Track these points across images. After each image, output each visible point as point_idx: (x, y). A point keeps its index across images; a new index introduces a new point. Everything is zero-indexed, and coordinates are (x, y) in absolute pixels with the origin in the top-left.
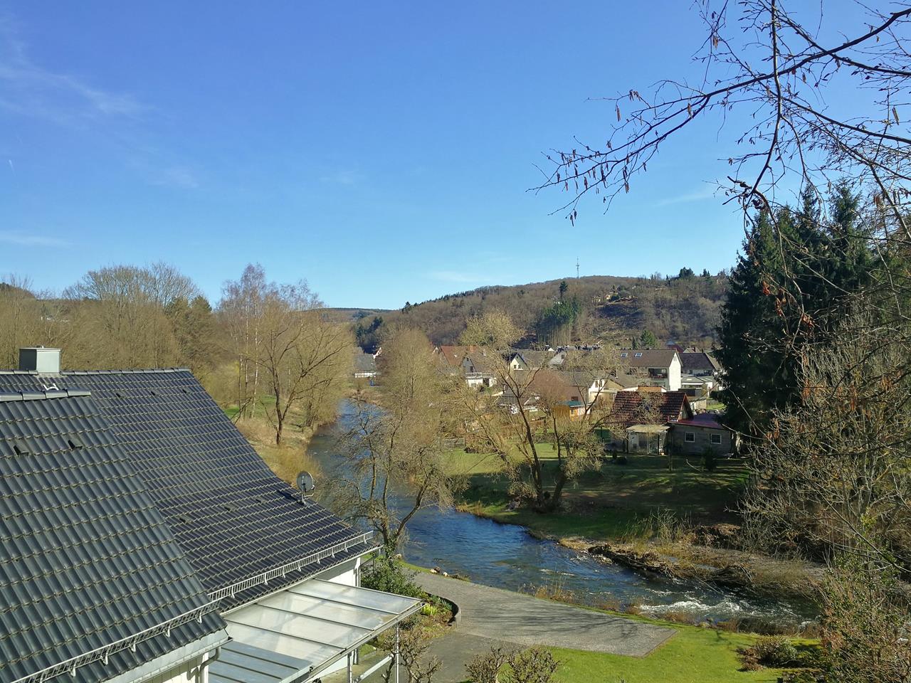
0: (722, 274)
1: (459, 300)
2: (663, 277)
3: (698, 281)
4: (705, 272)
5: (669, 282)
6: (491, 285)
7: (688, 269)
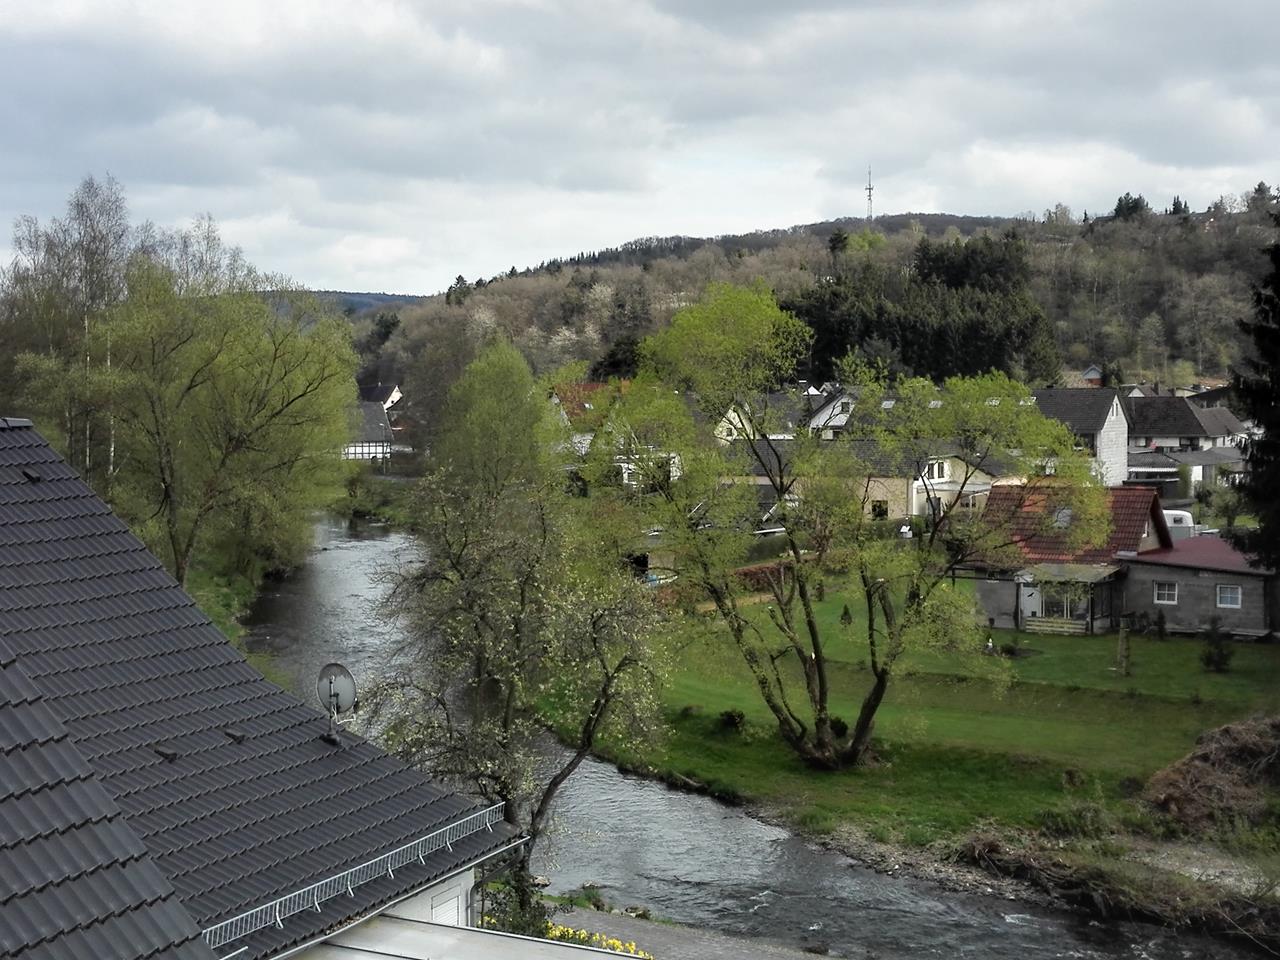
0: (1217, 210)
1: (587, 271)
2: (1076, 216)
3: (1159, 224)
4: (1177, 204)
5: (1093, 229)
6: (662, 235)
7: (1137, 197)
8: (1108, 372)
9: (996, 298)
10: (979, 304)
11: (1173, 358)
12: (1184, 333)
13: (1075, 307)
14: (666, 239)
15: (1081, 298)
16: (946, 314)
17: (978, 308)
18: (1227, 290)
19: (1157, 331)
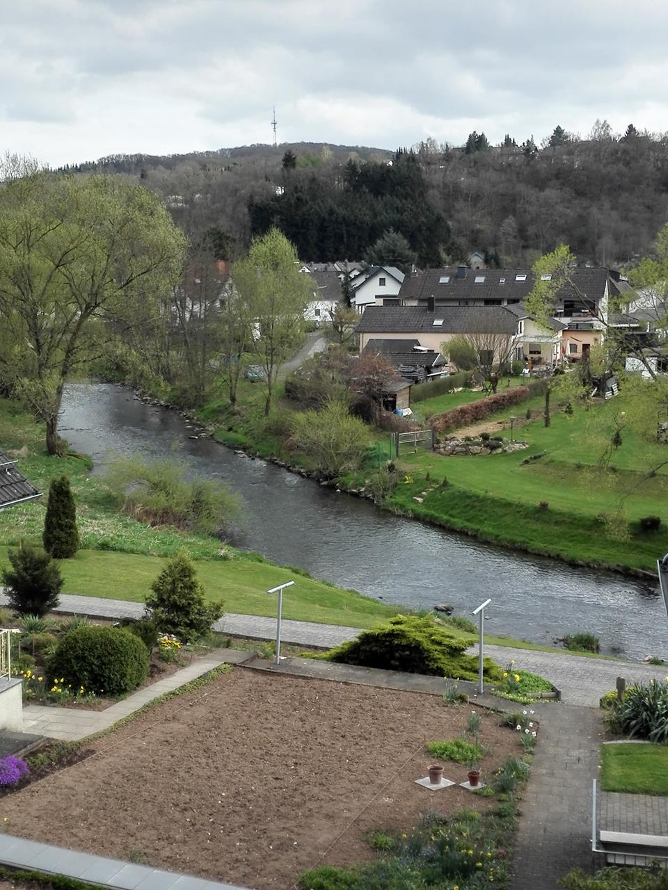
3: (494, 154)
4: (508, 139)
7: (481, 134)
8: (489, 258)
9: (408, 204)
10: (397, 208)
11: (525, 247)
12: (531, 230)
13: (458, 212)
14: (131, 156)
15: (460, 204)
16: (375, 215)
17: (398, 211)
18: (559, 200)
19: (513, 228)
